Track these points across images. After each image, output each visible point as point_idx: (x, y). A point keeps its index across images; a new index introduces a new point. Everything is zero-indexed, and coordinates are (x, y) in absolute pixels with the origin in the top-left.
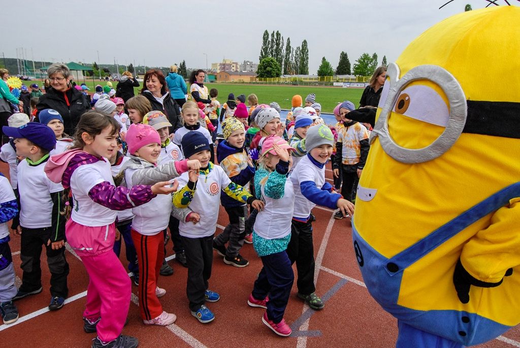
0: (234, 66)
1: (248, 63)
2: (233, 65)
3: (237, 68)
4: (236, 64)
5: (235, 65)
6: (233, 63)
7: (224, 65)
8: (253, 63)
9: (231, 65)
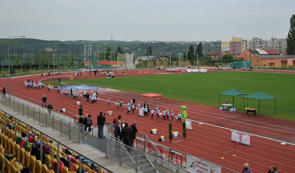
0: (243, 44)
1: (258, 40)
2: (243, 42)
3: (247, 45)
4: (246, 41)
5: (244, 42)
6: (243, 41)
7: (234, 43)
8: (262, 40)
9: (240, 43)
